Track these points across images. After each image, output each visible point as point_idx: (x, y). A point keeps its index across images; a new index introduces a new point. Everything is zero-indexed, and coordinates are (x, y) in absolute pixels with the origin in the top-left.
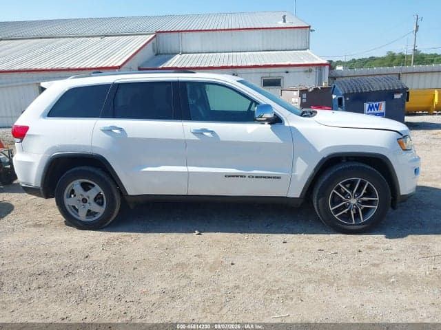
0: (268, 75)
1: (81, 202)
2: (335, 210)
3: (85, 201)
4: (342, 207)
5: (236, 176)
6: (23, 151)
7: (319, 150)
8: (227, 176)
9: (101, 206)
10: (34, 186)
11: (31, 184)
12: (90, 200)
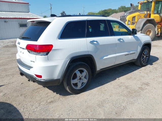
0: (21, 22)
1: (79, 80)
2: (143, 61)
3: (80, 79)
4: (144, 59)
5: (127, 55)
6: (48, 60)
7: (142, 43)
8: (125, 55)
9: (87, 79)
10: (56, 79)
11: (54, 78)
12: (83, 78)
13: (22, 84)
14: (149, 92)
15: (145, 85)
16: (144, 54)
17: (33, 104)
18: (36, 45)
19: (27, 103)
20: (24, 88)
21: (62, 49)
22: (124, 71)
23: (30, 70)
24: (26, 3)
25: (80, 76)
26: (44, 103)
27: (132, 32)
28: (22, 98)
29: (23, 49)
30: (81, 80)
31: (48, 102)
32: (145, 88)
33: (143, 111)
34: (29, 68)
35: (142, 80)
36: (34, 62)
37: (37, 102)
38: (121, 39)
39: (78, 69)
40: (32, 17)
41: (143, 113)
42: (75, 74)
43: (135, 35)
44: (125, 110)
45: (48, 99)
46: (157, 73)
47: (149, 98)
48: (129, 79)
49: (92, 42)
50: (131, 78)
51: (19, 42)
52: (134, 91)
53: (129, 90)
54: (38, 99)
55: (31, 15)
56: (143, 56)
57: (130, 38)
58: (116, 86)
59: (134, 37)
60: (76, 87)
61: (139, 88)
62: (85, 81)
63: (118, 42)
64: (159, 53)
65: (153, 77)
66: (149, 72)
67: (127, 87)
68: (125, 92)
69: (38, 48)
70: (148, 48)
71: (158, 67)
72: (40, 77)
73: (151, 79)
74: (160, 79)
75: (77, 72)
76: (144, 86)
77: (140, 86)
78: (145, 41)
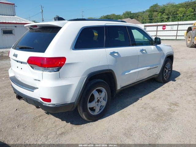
0: (5, 28)
1: (97, 103)
2: (165, 76)
3: (98, 101)
4: (166, 74)
5: (150, 69)
6: (59, 77)
7: (165, 54)
8: (148, 70)
9: (105, 101)
10: (69, 102)
11: (67, 102)
12: (101, 100)
13: (16, 110)
14: (180, 114)
15: (174, 106)
16: (166, 68)
17: (37, 138)
18: (43, 58)
19: (29, 137)
20: (20, 116)
21: (78, 63)
22: (145, 89)
23: (33, 91)
24: (12, 3)
25: (98, 98)
26: (53, 136)
27: (155, 41)
28: (20, 131)
29: (22, 63)
30: (99, 103)
31: (57, 134)
32: (174, 109)
33: (181, 139)
34: (32, 88)
35: (168, 99)
36: (39, 81)
37: (43, 134)
38: (144, 50)
39: (96, 89)
40: (20, 21)
41: (181, 141)
42: (93, 95)
43: (158, 45)
44: (159, 139)
45: (57, 130)
46: (183, 91)
47: (183, 121)
48: (153, 99)
49: (112, 54)
50: (155, 97)
51: (16, 53)
52: (163, 114)
53: (156, 113)
54: (43, 130)
55: (18, 18)
56: (165, 71)
57: (153, 49)
58: (140, 108)
59: (157, 47)
60: (93, 112)
61: (168, 109)
62: (104, 103)
63: (141, 53)
64: (178, 66)
65: (180, 95)
66: (173, 89)
67: (153, 109)
68: (153, 115)
69: (45, 62)
70: (171, 60)
71: (182, 83)
72: (49, 100)
73: (178, 98)
74: (188, 97)
75: (94, 92)
76: (172, 107)
77: (169, 107)
78: (168, 53)
